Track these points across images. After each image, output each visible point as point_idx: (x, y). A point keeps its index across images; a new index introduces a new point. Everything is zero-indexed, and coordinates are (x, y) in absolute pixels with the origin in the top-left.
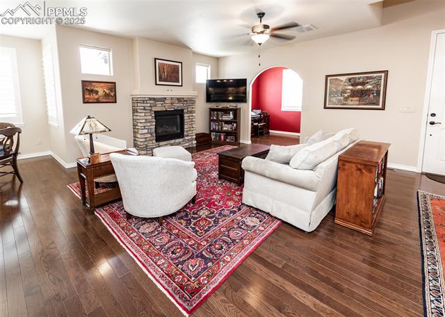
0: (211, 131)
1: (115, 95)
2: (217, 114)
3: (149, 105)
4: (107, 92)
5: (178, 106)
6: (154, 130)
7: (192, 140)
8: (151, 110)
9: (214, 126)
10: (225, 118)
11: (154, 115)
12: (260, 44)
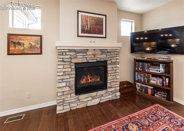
0: (135, 81)
2: (143, 65)
3: (68, 57)
4: (33, 44)
5: (101, 57)
6: (73, 83)
7: (116, 91)
8: (70, 62)
9: (138, 77)
10: (153, 70)
11: (73, 67)
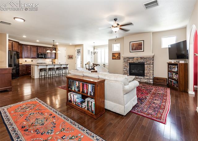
1: (120, 57)
2: (171, 67)
4: (118, 56)
6: (129, 70)
7: (150, 79)
8: (127, 62)
9: (170, 75)
10: (174, 70)
11: (128, 64)
12: (116, 32)
